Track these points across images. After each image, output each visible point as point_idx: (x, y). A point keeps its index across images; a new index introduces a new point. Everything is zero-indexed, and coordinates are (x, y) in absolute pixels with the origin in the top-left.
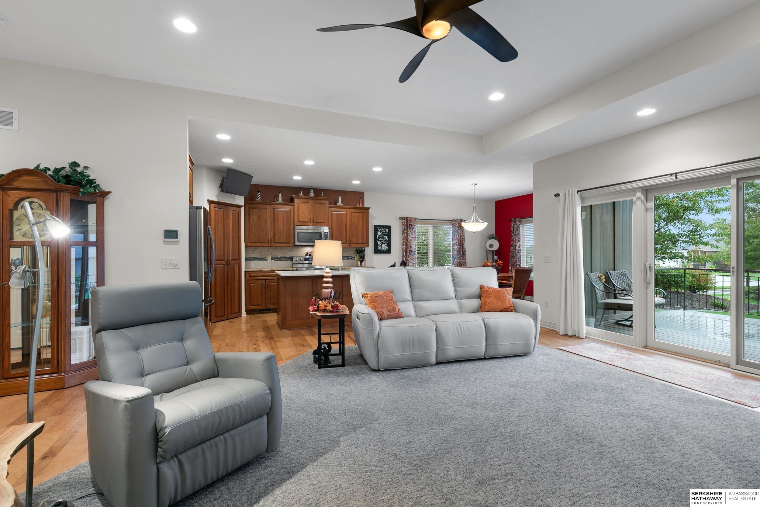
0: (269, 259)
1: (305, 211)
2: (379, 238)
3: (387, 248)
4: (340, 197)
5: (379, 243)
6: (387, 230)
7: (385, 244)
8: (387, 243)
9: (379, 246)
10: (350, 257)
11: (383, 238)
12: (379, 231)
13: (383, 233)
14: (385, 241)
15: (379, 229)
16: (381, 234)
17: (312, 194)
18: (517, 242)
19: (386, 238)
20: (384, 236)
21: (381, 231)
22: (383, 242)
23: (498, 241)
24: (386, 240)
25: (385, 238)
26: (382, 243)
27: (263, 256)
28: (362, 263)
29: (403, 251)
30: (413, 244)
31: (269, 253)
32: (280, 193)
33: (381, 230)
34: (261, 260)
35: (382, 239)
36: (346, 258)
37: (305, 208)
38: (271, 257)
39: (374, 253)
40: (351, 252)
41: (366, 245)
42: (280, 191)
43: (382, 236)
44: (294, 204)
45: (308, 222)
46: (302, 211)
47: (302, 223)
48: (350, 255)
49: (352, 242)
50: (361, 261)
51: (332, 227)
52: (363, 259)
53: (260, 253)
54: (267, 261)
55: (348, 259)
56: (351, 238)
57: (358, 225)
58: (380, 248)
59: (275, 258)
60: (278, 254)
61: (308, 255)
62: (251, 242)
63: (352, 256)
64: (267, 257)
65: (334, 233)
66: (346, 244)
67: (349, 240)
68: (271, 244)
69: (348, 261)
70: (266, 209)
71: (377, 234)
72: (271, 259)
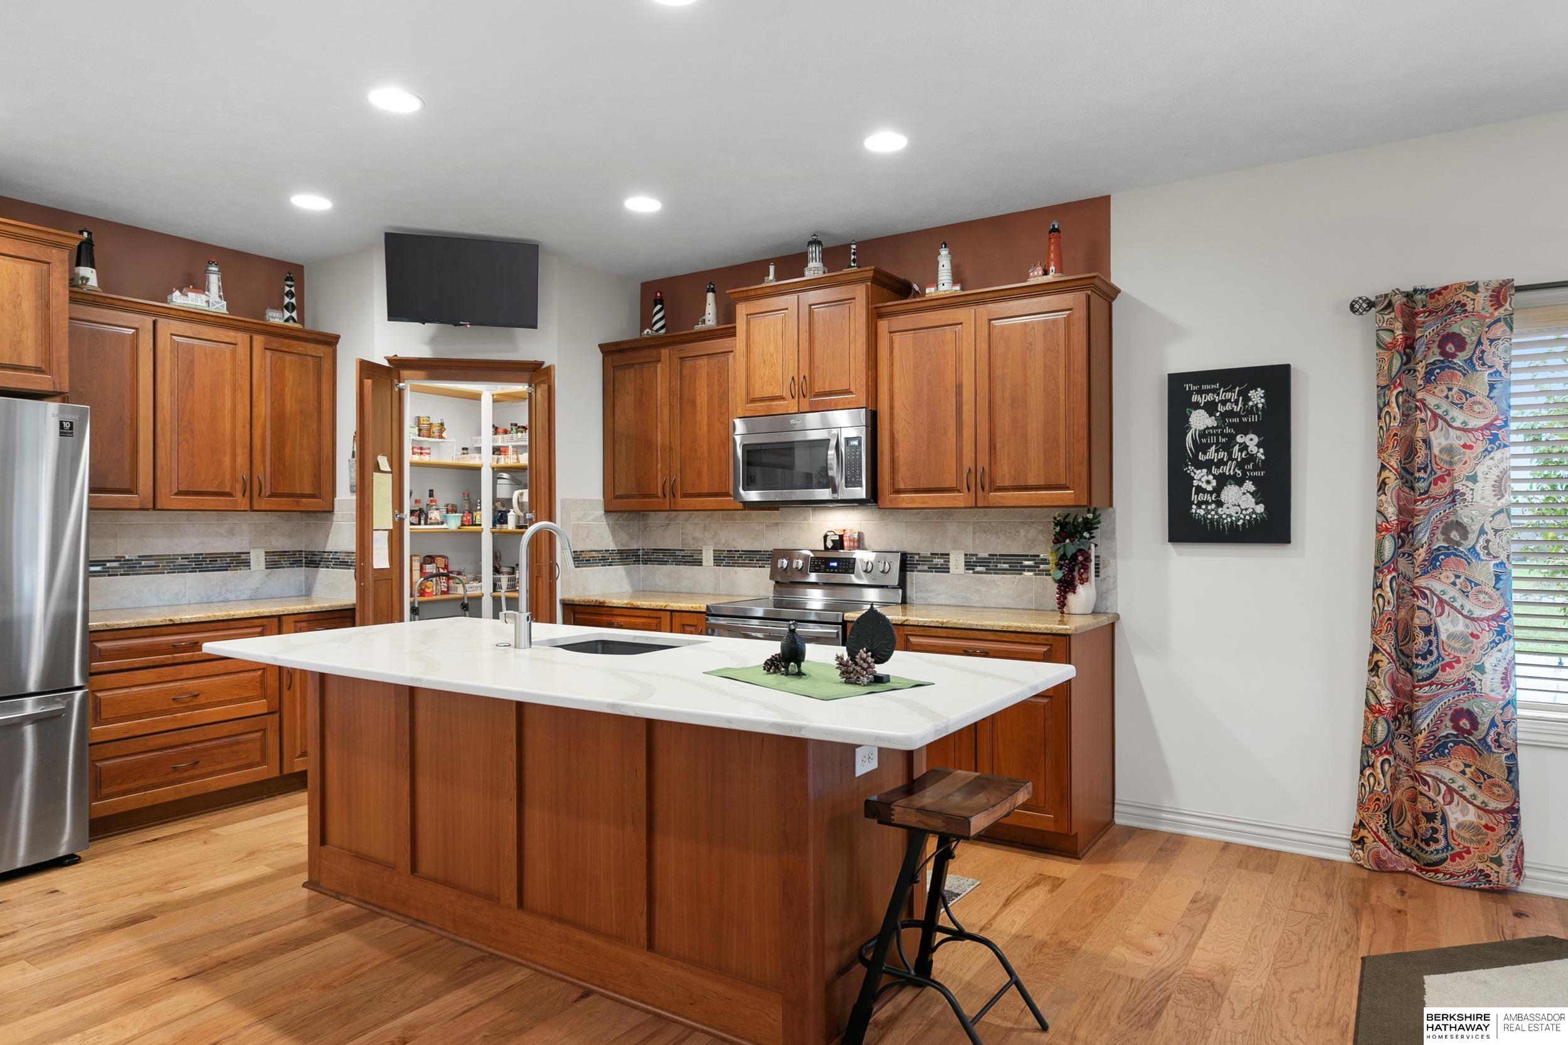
0: (708, 557)
1: (772, 349)
2: (1204, 448)
3: (1260, 508)
4: (944, 252)
5: (1201, 477)
6: (1257, 397)
7: (1240, 482)
8: (1254, 480)
9: (1202, 497)
10: (1026, 557)
11: (1227, 447)
12: (1196, 406)
13: (1231, 414)
14: (1240, 465)
15: (1200, 392)
16: (1211, 422)
17: (814, 268)
19: (1253, 448)
20: (1232, 438)
21: (1210, 408)
22: (1229, 469)
24: (1251, 458)
25: (1244, 447)
26: (1223, 481)
27: (690, 544)
28: (1071, 597)
29: (1379, 529)
30: (1473, 479)
32: (708, 291)
35: (1222, 455)
36: (1006, 566)
37: (772, 338)
38: (714, 550)
39: (1169, 541)
40: (1032, 533)
41: (1074, 493)
42: (711, 283)
43: (1224, 435)
44: (735, 327)
45: (782, 398)
46: (763, 350)
47: (761, 406)
48: (1030, 549)
49: (992, 482)
50: (1062, 586)
51: (892, 408)
52: (1076, 574)
53: (683, 537)
54: (702, 565)
55: (1017, 566)
56: (983, 462)
57: (1026, 385)
58: (1213, 506)
59: (725, 554)
60: (734, 540)
61: (830, 544)
62: (617, 493)
63: (1039, 556)
64: (701, 550)
65: (899, 436)
66: (959, 491)
67: (973, 470)
68: (672, 499)
69: (1017, 580)
70: (659, 366)
71: (1189, 428)
72: (714, 560)
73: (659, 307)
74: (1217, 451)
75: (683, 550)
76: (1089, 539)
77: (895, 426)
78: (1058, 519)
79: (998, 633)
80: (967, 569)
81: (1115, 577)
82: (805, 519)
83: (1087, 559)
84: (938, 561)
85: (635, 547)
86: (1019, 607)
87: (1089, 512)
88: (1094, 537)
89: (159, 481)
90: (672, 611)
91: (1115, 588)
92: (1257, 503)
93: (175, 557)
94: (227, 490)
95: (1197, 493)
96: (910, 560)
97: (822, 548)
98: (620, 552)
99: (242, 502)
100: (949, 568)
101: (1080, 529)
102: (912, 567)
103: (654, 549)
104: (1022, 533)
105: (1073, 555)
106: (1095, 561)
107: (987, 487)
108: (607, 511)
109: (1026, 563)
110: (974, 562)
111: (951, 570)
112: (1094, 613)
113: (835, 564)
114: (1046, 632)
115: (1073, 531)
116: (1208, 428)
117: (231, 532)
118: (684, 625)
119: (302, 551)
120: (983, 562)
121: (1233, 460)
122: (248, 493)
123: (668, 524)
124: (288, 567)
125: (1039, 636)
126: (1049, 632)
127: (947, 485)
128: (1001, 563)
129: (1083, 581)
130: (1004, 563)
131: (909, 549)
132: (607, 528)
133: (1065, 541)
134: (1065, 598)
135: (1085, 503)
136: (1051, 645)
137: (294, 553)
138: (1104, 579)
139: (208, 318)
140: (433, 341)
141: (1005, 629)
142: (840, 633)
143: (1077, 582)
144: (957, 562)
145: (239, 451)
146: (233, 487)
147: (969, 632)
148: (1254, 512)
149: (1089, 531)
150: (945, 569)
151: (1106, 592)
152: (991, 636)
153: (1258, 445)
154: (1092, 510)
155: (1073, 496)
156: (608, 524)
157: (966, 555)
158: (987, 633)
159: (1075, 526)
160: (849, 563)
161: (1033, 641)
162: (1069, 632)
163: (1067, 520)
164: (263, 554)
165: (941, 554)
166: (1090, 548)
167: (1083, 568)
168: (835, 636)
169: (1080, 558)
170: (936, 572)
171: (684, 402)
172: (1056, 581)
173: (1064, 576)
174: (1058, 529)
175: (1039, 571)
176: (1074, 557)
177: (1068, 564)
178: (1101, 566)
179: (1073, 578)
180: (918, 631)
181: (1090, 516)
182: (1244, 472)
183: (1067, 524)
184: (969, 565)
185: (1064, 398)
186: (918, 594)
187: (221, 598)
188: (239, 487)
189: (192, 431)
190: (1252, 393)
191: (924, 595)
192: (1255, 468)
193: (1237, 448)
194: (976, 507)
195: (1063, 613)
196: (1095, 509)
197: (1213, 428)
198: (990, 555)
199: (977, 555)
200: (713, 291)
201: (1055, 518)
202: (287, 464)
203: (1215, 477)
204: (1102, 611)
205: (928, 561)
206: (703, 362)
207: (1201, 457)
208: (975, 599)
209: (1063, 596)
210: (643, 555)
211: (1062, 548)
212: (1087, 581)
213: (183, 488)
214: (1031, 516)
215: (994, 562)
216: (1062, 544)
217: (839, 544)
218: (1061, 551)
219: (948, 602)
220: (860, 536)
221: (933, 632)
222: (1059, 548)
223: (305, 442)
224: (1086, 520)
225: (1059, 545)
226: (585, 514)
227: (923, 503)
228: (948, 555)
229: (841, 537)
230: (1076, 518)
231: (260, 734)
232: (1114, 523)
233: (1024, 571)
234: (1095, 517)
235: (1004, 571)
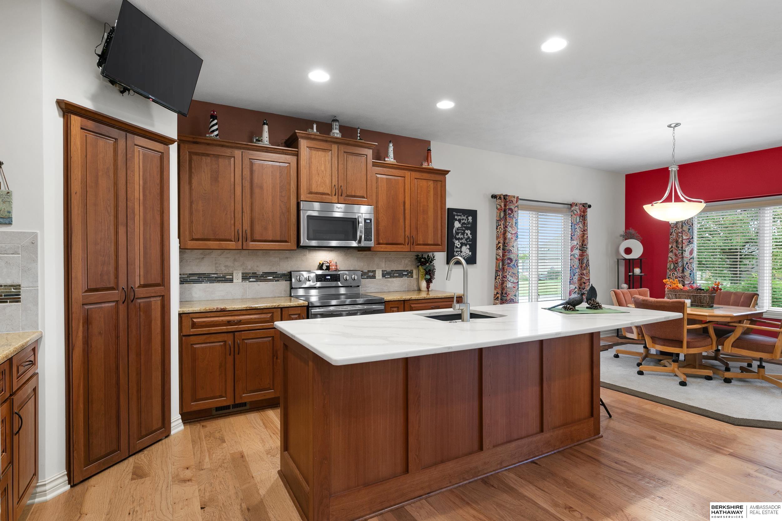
0: (238, 277)
1: (323, 168)
2: (457, 233)
3: (470, 253)
4: (391, 145)
5: (457, 243)
6: (470, 218)
7: (466, 245)
8: (469, 244)
9: (457, 250)
10: (404, 271)
11: (463, 234)
12: (456, 220)
13: (464, 223)
14: (466, 240)
15: (457, 215)
16: (460, 225)
17: (336, 132)
18: (686, 244)
19: (469, 235)
20: (464, 231)
21: (459, 221)
22: (464, 241)
23: (641, 242)
24: (469, 238)
25: (467, 234)
26: (462, 244)
27: (223, 270)
29: (497, 259)
30: (513, 247)
31: (236, 263)
32: (264, 124)
33: (459, 217)
34: (219, 281)
35: (462, 236)
36: (398, 275)
37: (323, 163)
38: (242, 273)
39: (446, 263)
40: (406, 262)
42: (265, 120)
43: (463, 230)
44: (300, 151)
46: (317, 168)
47: (317, 197)
48: (405, 268)
49: (416, 242)
50: (427, 281)
54: (233, 282)
55: (401, 275)
56: (413, 234)
58: (459, 253)
59: (251, 275)
60: (257, 266)
61: (324, 268)
62: (195, 237)
63: (408, 270)
64: (232, 273)
66: (404, 245)
67: (409, 236)
68: (244, 243)
69: (401, 280)
71: (454, 227)
72: (242, 278)
73: (215, 121)
74: (461, 235)
75: (216, 274)
79: (443, 299)
80: (382, 277)
84: (371, 274)
90: (282, 308)
92: (470, 252)
95: (456, 248)
104: (403, 262)
107: (414, 244)
108: (181, 249)
109: (403, 273)
110: (385, 274)
113: (329, 277)
116: (459, 227)
118: (290, 315)
120: (388, 274)
121: (465, 238)
127: (400, 242)
128: (395, 274)
131: (358, 269)
144: (379, 274)
148: (469, 255)
150: (374, 277)
152: (440, 300)
153: (470, 234)
155: (442, 248)
157: (382, 271)
160: (337, 276)
165: (372, 271)
170: (370, 278)
175: (408, 276)
182: (467, 242)
184: (384, 276)
186: (362, 289)
190: (469, 218)
191: (365, 289)
192: (470, 241)
193: (465, 234)
194: (411, 251)
195: (428, 291)
197: (460, 227)
198: (391, 270)
199: (387, 271)
200: (267, 125)
203: (460, 243)
205: (367, 274)
207: (457, 237)
208: (386, 289)
209: (428, 285)
215: (393, 273)
217: (329, 268)
219: (375, 291)
220: (336, 264)
227: (390, 249)
229: (329, 264)
233: (403, 276)
235: (396, 277)
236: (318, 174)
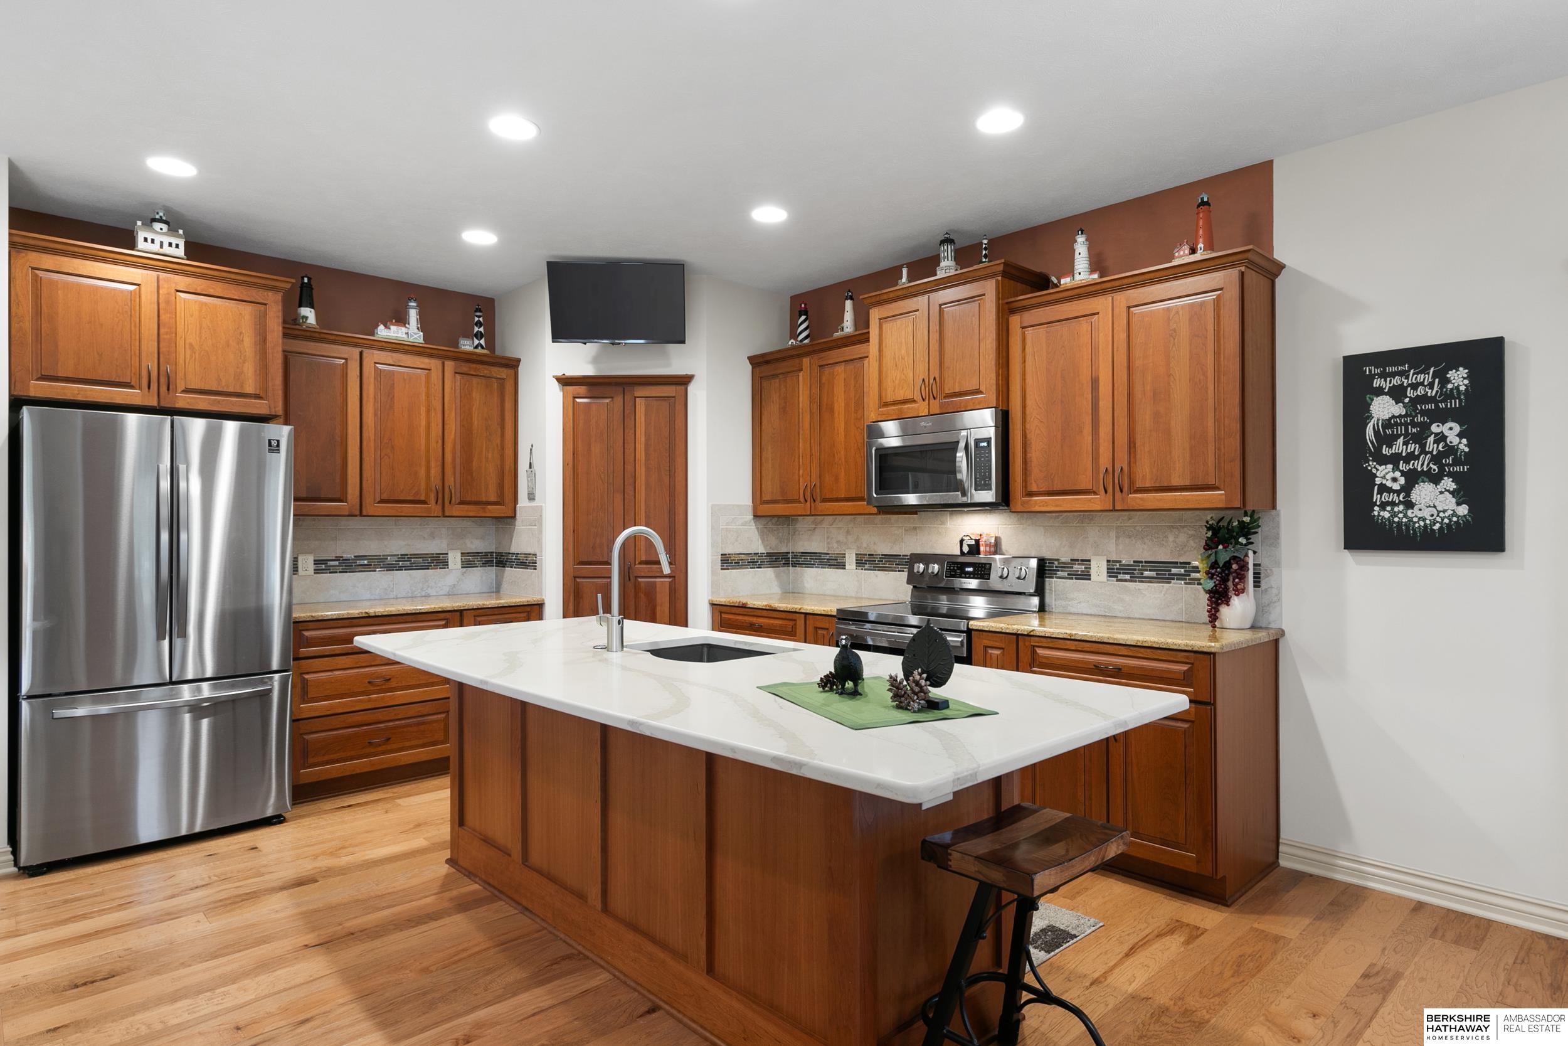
0: (851, 560)
1: (903, 352)
2: (1389, 440)
3: (1463, 510)
4: (1081, 239)
5: (1385, 474)
6: (1459, 378)
7: (1435, 479)
8: (1454, 476)
9: (1385, 497)
10: (1175, 564)
12: (1380, 392)
13: (1424, 399)
14: (1437, 459)
15: (1384, 376)
16: (1398, 410)
17: (947, 267)
19: (1453, 438)
20: (1425, 428)
21: (1397, 394)
22: (1420, 465)
24: (1451, 450)
25: (1441, 438)
26: (1413, 478)
28: (1224, 610)
32: (847, 299)
33: (1396, 381)
35: (1412, 447)
36: (1153, 574)
37: (903, 340)
38: (856, 554)
39: (1345, 549)
40: (1182, 538)
41: (1225, 495)
42: (849, 291)
43: (1414, 425)
44: (868, 333)
45: (913, 401)
46: (895, 354)
47: (893, 410)
48: (1180, 556)
49: (1131, 482)
50: (1214, 597)
51: (1024, 407)
52: (1230, 584)
53: (829, 540)
54: (845, 569)
55: (1165, 574)
56: (1122, 462)
57: (1169, 375)
58: (1401, 507)
59: (866, 558)
60: (875, 543)
61: (966, 549)
62: (764, 499)
63: (1189, 563)
64: (845, 554)
65: (1031, 436)
66: (1095, 493)
67: (1110, 469)
68: (812, 504)
69: (1165, 589)
70: (801, 374)
71: (1370, 417)
72: (856, 563)
73: (803, 318)
74: (1406, 443)
75: (828, 554)
76: (1246, 545)
77: (1028, 426)
78: (1210, 523)
79: (1131, 648)
80: (1110, 576)
81: (1279, 589)
82: (943, 523)
83: (1244, 567)
84: (1078, 567)
85: (784, 550)
86: (1168, 618)
87: (1246, 514)
88: (1252, 543)
89: (364, 492)
90: (806, 614)
91: (1279, 600)
92: (1458, 504)
93: (385, 557)
94: (423, 498)
95: (1380, 492)
96: (1048, 567)
97: (959, 553)
98: (769, 555)
99: (436, 509)
100: (1090, 575)
101: (1235, 534)
102: (1051, 574)
103: (802, 553)
104: (1171, 539)
105: (1225, 563)
106: (1254, 569)
107: (1126, 489)
108: (756, 516)
109: (1174, 571)
110: (1117, 569)
111: (1092, 577)
112: (1253, 627)
113: (970, 569)
114: (1186, 649)
115: (1227, 536)
116: (1394, 417)
117: (432, 536)
118: (817, 628)
119: (493, 552)
120: (1127, 569)
121: (1426, 453)
122: (440, 501)
123: (815, 529)
124: (481, 566)
125: (1178, 653)
126: (1190, 649)
127: (1083, 486)
128: (1146, 570)
129: (1238, 592)
130: (1150, 570)
131: (1047, 555)
132: (756, 532)
133: (1218, 548)
134: (1217, 611)
135: (1237, 504)
136: (1192, 664)
137: (486, 554)
138: (1266, 590)
139: (406, 348)
140: (595, 360)
141: (1139, 644)
142: (965, 641)
143: (1231, 593)
144: (1098, 569)
145: (433, 464)
146: (427, 495)
147: (1101, 645)
148: (1454, 514)
149: (1246, 536)
150: (1086, 576)
151: (1268, 605)
152: (1124, 651)
153: (1460, 435)
154: (1249, 514)
155: (1224, 497)
156: (757, 528)
157: (1108, 561)
158: (1120, 647)
159: (1230, 530)
160: (985, 568)
161: (1172, 659)
162: (1213, 650)
163: (1221, 524)
164: (460, 555)
165: (1082, 560)
166: (1246, 555)
167: (1238, 578)
168: (959, 644)
169: (1235, 566)
170: (1076, 579)
171: (823, 409)
172: (1209, 592)
173: (1215, 586)
174: (1210, 534)
175: (1189, 579)
176: (1228, 565)
177: (1219, 573)
178: (1262, 576)
179: (1226, 589)
180: (1045, 643)
181: (1247, 519)
182: (1441, 467)
183: (1220, 528)
184: (1112, 573)
185: (1212, 388)
186: (1058, 602)
187: (423, 594)
188: (433, 496)
189: (393, 447)
190: (1451, 374)
191: (1064, 603)
192: (1456, 462)
193: (1431, 439)
194: (1114, 510)
195: (1214, 627)
196: (1254, 511)
197: (1400, 416)
198: (1134, 562)
199: (1121, 561)
200: (851, 298)
201: (1207, 522)
202: (474, 474)
203: (1403, 473)
204: (1263, 626)
205: (1068, 567)
206: (840, 369)
207: (1385, 451)
208: (1118, 609)
209: (1214, 608)
210: (792, 558)
211: (1213, 555)
212: (1243, 592)
213: (385, 496)
214: (1180, 520)
215: (1139, 570)
216: (1214, 551)
217: (975, 549)
218: (1213, 559)
219: (1089, 612)
220: (998, 540)
221: (1061, 644)
222: (1211, 554)
223: (490, 455)
224: (1241, 523)
225: (1210, 552)
226: (733, 519)
227: (1057, 506)
228: (1089, 561)
229: (977, 541)
230: (1230, 522)
231: (443, 716)
232: (1278, 526)
233: (1173, 579)
234: (1253, 521)
235: (1150, 579)
236: (896, 366)
